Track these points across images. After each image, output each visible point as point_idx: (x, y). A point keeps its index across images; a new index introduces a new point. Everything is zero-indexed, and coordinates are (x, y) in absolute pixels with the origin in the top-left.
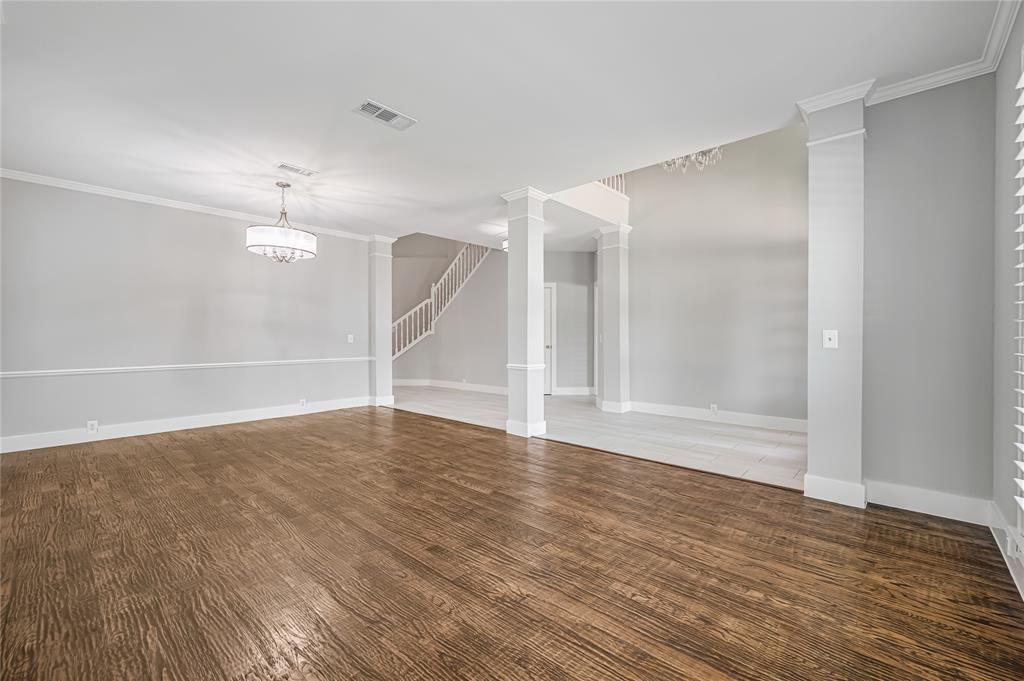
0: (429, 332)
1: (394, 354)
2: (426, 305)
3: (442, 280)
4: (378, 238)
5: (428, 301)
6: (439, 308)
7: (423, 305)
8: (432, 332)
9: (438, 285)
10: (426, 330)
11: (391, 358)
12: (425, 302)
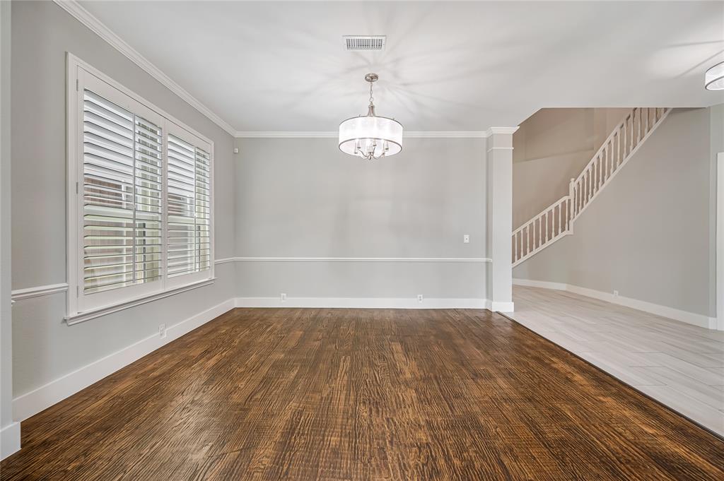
0: (566, 233)
1: (513, 261)
2: (564, 203)
3: (584, 173)
4: (496, 130)
5: (566, 198)
6: (579, 205)
7: (559, 203)
8: (571, 232)
9: (579, 179)
10: (563, 230)
11: (511, 266)
12: (562, 200)
